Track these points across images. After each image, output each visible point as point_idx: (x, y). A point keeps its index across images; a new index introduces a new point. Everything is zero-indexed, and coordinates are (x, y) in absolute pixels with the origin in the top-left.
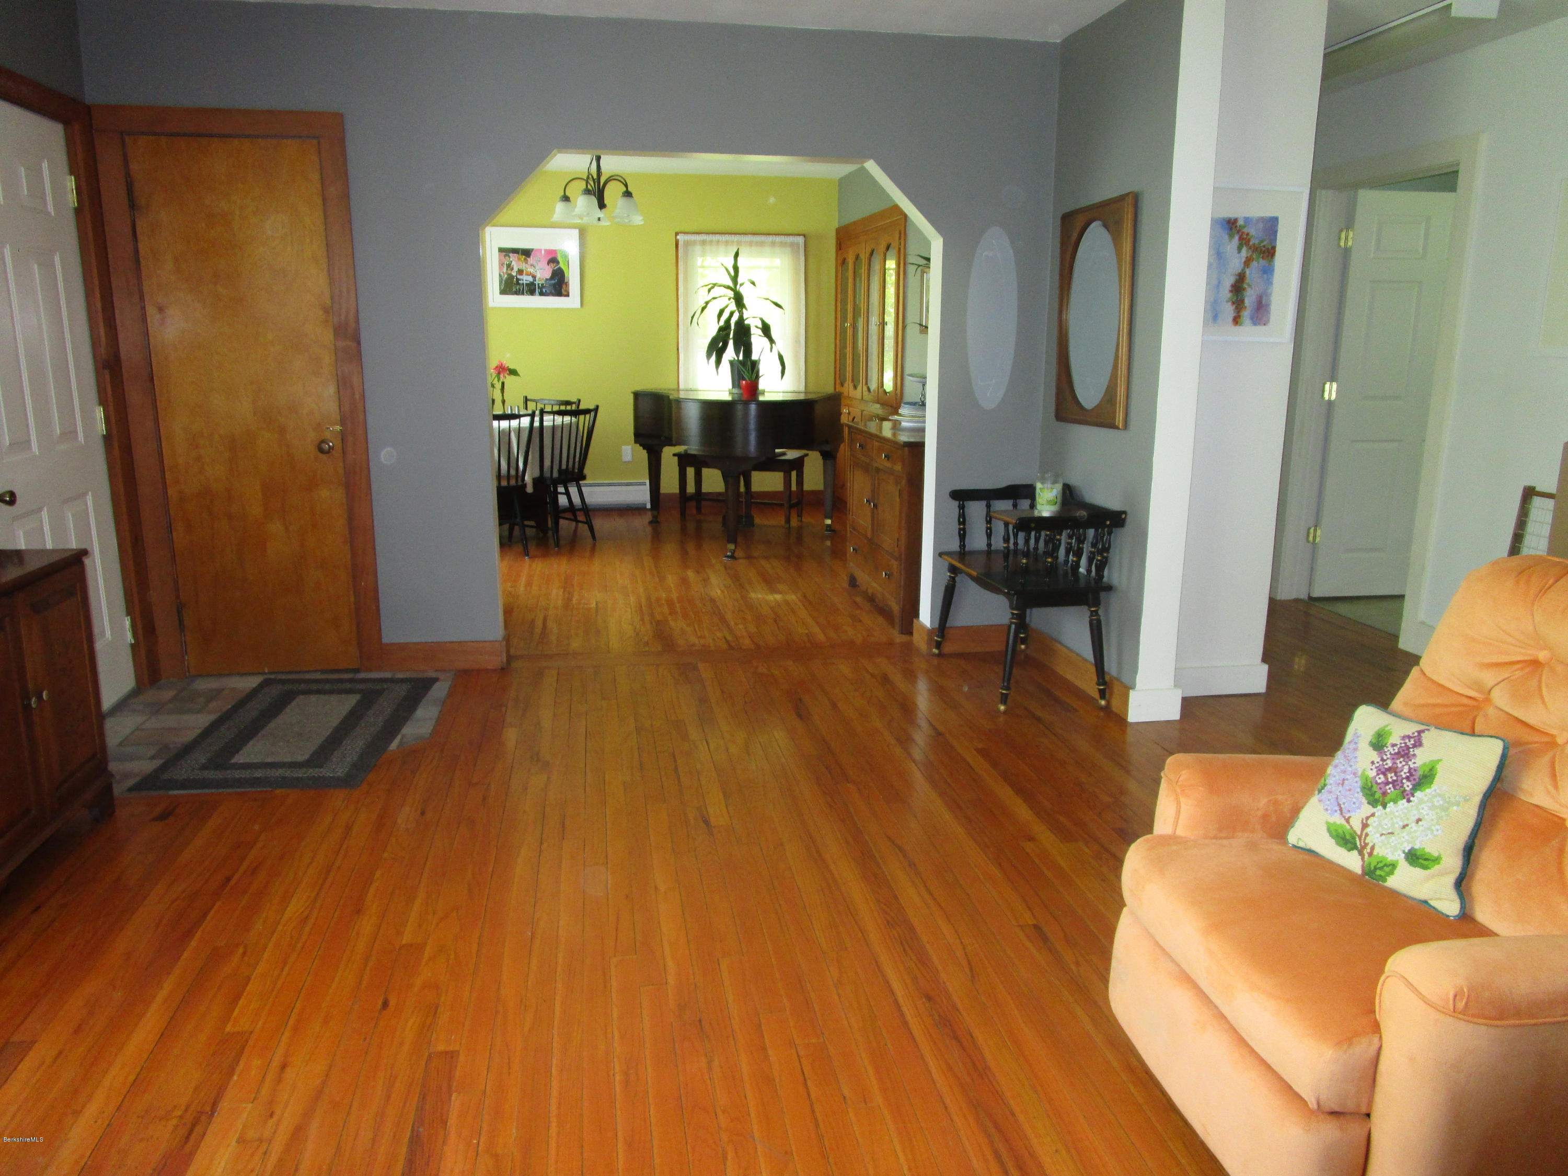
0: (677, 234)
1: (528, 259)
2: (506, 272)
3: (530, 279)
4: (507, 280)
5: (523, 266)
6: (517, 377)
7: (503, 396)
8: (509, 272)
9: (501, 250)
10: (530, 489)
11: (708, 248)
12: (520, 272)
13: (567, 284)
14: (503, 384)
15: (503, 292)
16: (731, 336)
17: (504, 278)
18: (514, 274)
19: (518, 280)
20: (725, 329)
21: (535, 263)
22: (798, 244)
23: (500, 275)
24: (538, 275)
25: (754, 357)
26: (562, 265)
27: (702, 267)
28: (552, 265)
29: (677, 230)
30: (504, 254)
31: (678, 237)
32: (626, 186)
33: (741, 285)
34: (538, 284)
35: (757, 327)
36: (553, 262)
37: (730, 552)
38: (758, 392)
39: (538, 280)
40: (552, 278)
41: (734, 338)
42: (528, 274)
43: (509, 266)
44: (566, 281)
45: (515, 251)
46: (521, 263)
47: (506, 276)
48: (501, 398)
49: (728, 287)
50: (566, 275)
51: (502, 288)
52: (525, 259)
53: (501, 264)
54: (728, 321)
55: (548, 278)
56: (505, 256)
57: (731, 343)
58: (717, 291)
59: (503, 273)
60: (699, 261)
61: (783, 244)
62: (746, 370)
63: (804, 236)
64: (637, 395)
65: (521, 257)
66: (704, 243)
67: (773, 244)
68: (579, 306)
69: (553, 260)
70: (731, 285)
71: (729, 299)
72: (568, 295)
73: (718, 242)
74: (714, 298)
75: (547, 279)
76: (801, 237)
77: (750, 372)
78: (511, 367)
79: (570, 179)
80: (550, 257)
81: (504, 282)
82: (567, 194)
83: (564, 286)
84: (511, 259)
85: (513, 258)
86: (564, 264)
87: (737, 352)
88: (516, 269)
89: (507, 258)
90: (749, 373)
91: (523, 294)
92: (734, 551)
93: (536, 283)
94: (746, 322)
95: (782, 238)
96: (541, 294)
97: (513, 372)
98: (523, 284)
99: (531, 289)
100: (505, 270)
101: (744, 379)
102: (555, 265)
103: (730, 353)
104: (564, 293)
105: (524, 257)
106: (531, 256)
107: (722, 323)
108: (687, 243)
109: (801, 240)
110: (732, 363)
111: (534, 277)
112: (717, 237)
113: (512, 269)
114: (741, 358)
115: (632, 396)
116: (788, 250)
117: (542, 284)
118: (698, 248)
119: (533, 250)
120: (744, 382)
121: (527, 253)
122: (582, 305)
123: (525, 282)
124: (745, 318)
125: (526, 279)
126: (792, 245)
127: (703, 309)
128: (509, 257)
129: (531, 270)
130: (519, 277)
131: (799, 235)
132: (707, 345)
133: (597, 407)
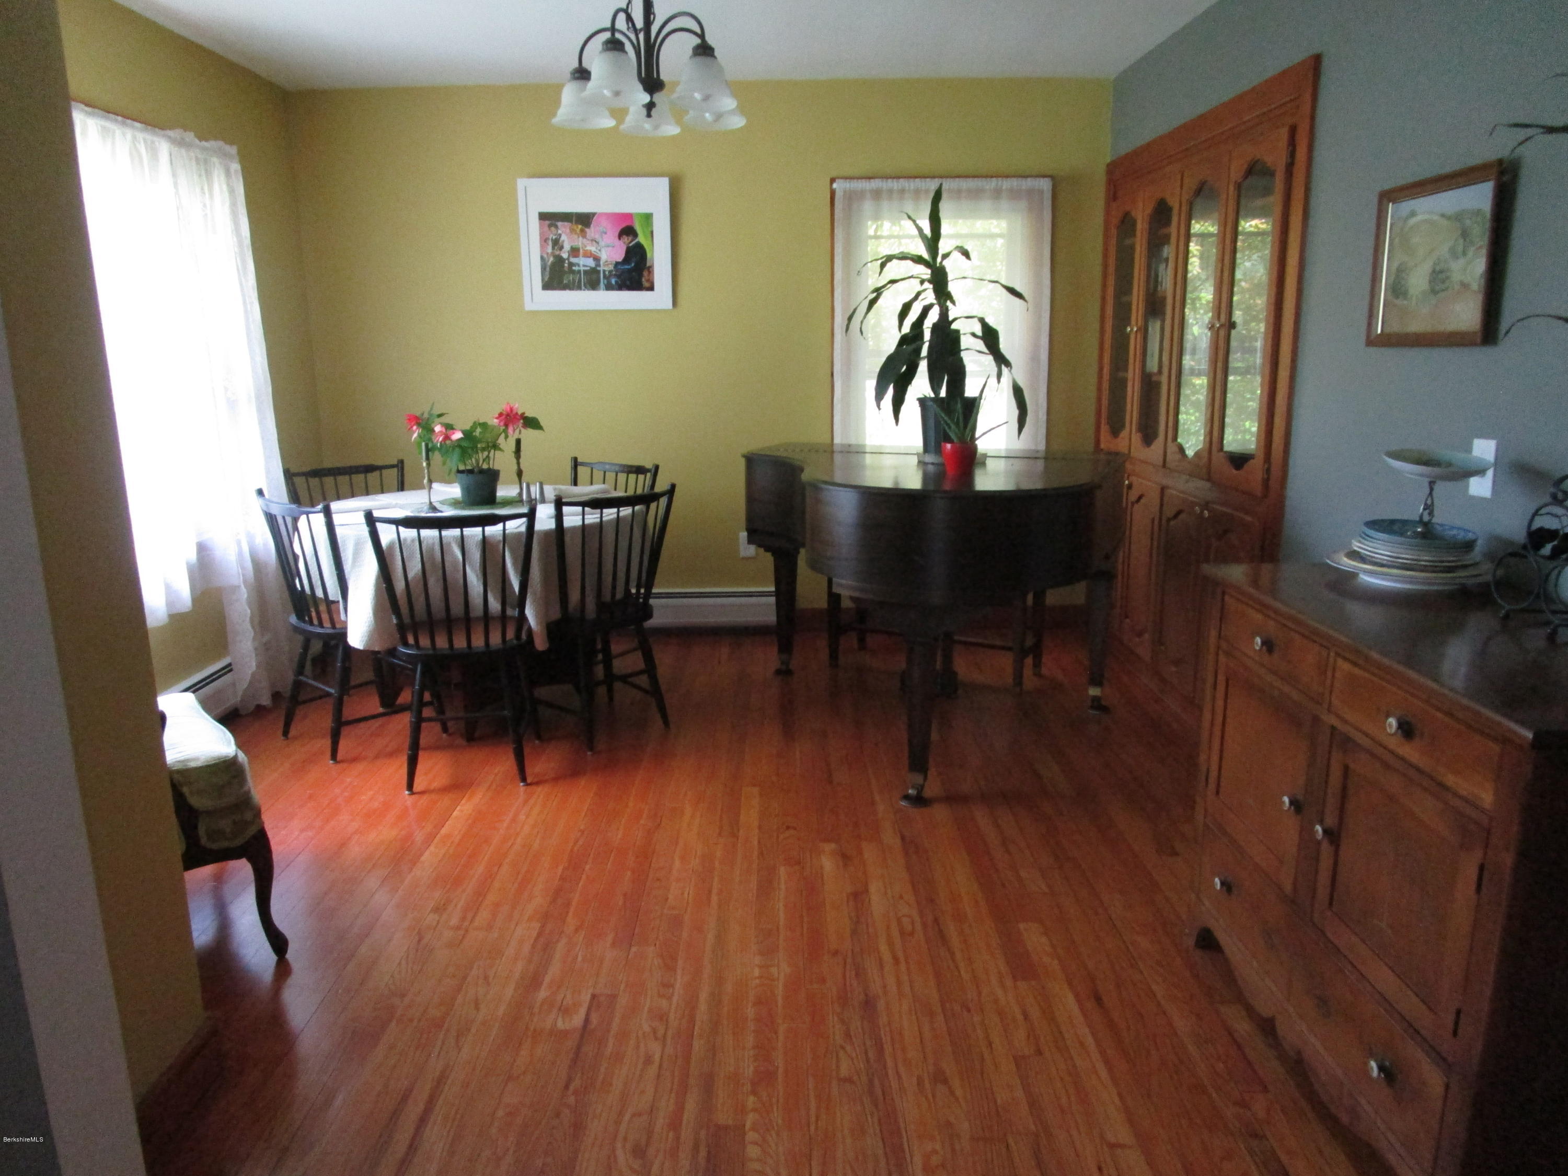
0: (833, 181)
1: (587, 230)
2: (552, 253)
3: (591, 263)
4: (553, 264)
5: (579, 242)
6: (541, 431)
7: (518, 464)
8: (557, 253)
9: (543, 216)
10: (541, 644)
11: (885, 204)
12: (575, 252)
13: (650, 270)
14: (518, 442)
15: (547, 286)
16: (924, 352)
17: (549, 263)
18: (565, 255)
19: (571, 265)
20: (910, 341)
21: (597, 237)
22: (1041, 192)
23: (542, 258)
24: (604, 256)
25: (971, 391)
26: (641, 239)
27: (877, 237)
28: (626, 239)
29: (834, 174)
30: (547, 222)
31: (835, 186)
32: (702, 36)
33: (945, 256)
34: (604, 271)
35: (974, 335)
36: (628, 235)
37: (913, 787)
38: (977, 461)
39: (604, 265)
40: (626, 260)
41: (929, 356)
42: (588, 255)
43: (556, 243)
44: (648, 264)
45: (566, 217)
46: (576, 237)
47: (551, 259)
48: (515, 467)
49: (918, 260)
50: (649, 255)
51: (546, 279)
52: (582, 231)
53: (544, 240)
54: (918, 325)
55: (620, 260)
56: (550, 226)
57: (923, 366)
58: (896, 269)
59: (548, 254)
60: (871, 228)
61: (1015, 195)
62: (952, 420)
63: (1052, 177)
64: (751, 461)
65: (575, 227)
66: (877, 195)
67: (997, 194)
68: (669, 305)
69: (628, 231)
70: (926, 255)
71: (922, 282)
72: (651, 288)
73: (902, 191)
74: (893, 282)
75: (617, 264)
76: (1046, 179)
77: (961, 425)
78: (529, 414)
79: (588, 35)
80: (624, 225)
81: (548, 269)
82: (585, 64)
83: (645, 273)
84: (560, 232)
85: (563, 229)
86: (645, 236)
87: (935, 383)
88: (567, 247)
89: (553, 229)
90: (957, 424)
91: (579, 288)
92: (922, 787)
93: (601, 269)
94: (954, 326)
95: (1014, 183)
96: (609, 287)
97: (532, 423)
98: (579, 272)
99: (592, 280)
100: (550, 250)
101: (948, 439)
102: (630, 238)
103: (920, 386)
104: (646, 284)
105: (580, 227)
106: (592, 226)
107: (906, 329)
108: (853, 198)
109: (1045, 185)
110: (923, 402)
111: (597, 259)
112: (903, 183)
113: (561, 248)
114: (943, 393)
115: (742, 463)
116: (1023, 204)
117: (610, 272)
118: (868, 206)
119: (594, 214)
120: (949, 446)
121: (584, 220)
122: (675, 303)
123: (582, 268)
124: (951, 319)
125: (585, 263)
126: (1030, 193)
127: (872, 303)
128: (556, 227)
129: (592, 248)
130: (573, 260)
131: (1044, 176)
132: (878, 370)
133: (673, 487)
